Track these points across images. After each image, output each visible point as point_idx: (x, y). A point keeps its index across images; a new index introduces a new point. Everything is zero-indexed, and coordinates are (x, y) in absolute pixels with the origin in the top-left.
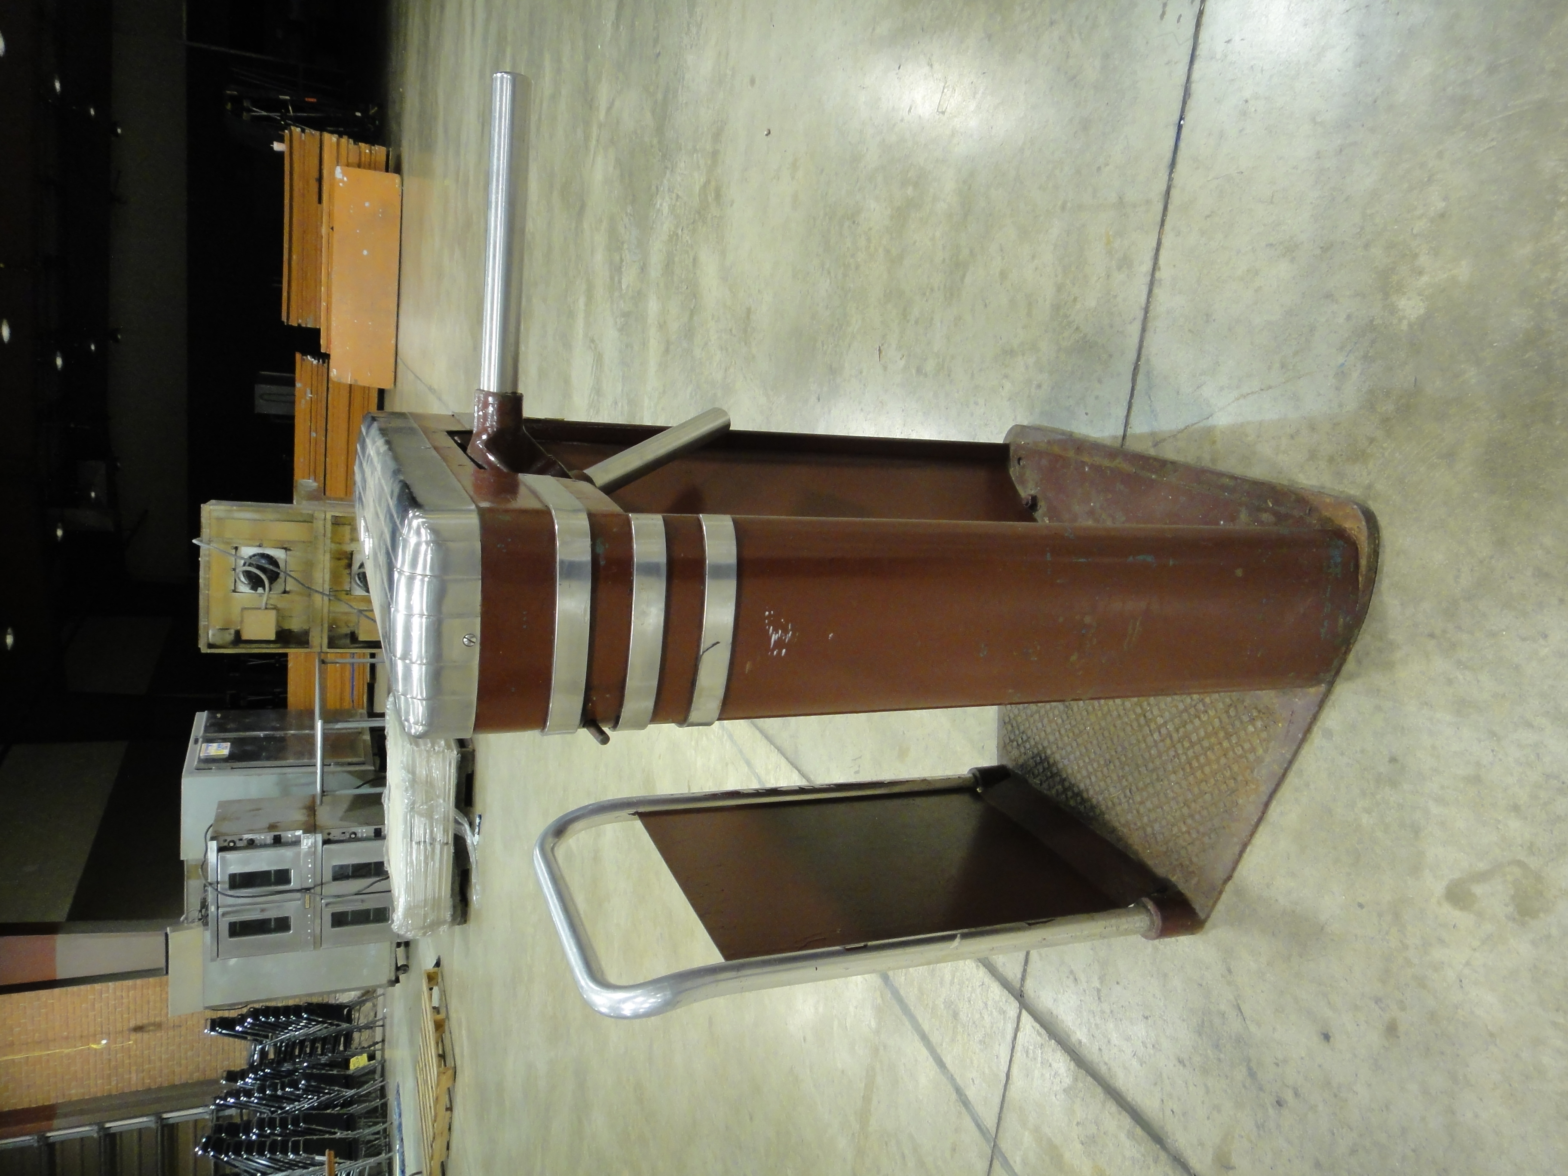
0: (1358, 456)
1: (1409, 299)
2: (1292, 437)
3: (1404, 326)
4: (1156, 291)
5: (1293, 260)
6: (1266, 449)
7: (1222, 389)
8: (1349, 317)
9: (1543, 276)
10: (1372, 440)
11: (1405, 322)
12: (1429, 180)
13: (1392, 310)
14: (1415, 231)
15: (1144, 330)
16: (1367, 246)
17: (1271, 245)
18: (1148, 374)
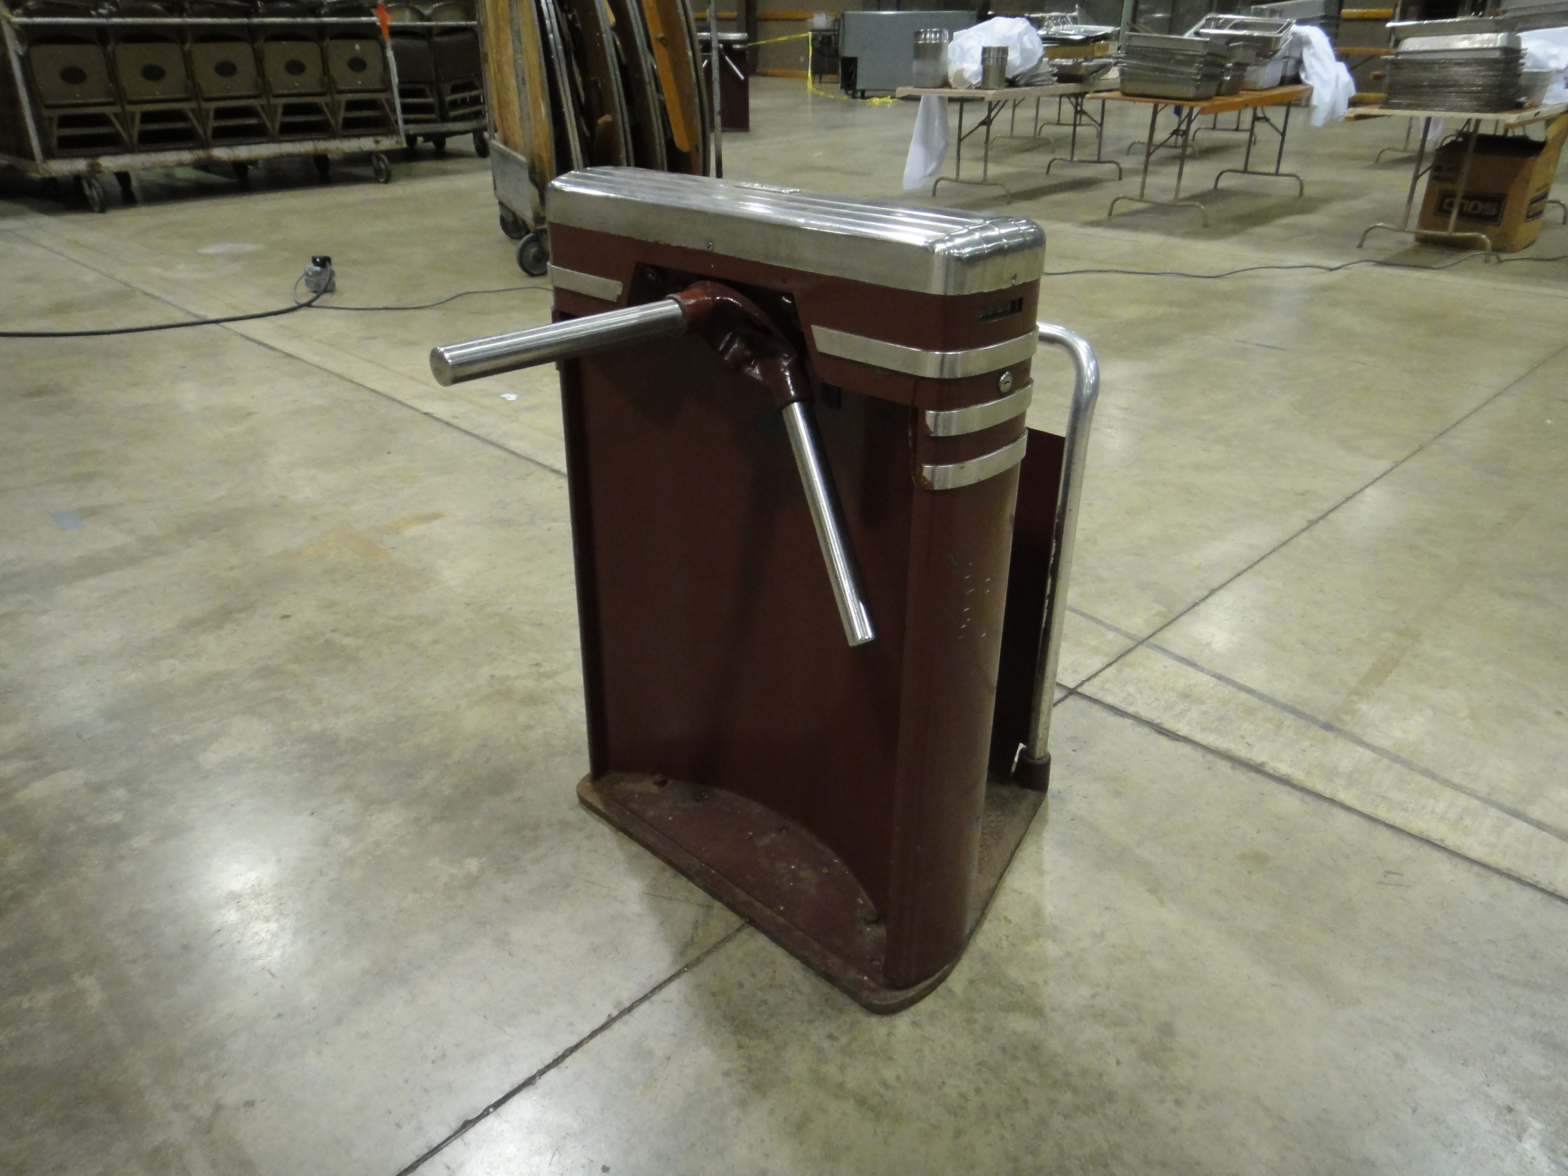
0: (565, 824)
1: (469, 869)
2: (595, 851)
3: (484, 859)
4: (627, 1004)
5: (506, 934)
6: (618, 854)
7: (622, 902)
8: (505, 883)
9: (409, 837)
10: (550, 825)
11: (481, 860)
12: (401, 911)
13: (482, 870)
14: (433, 895)
15: (660, 987)
16: (462, 907)
17: (510, 954)
18: (682, 953)
